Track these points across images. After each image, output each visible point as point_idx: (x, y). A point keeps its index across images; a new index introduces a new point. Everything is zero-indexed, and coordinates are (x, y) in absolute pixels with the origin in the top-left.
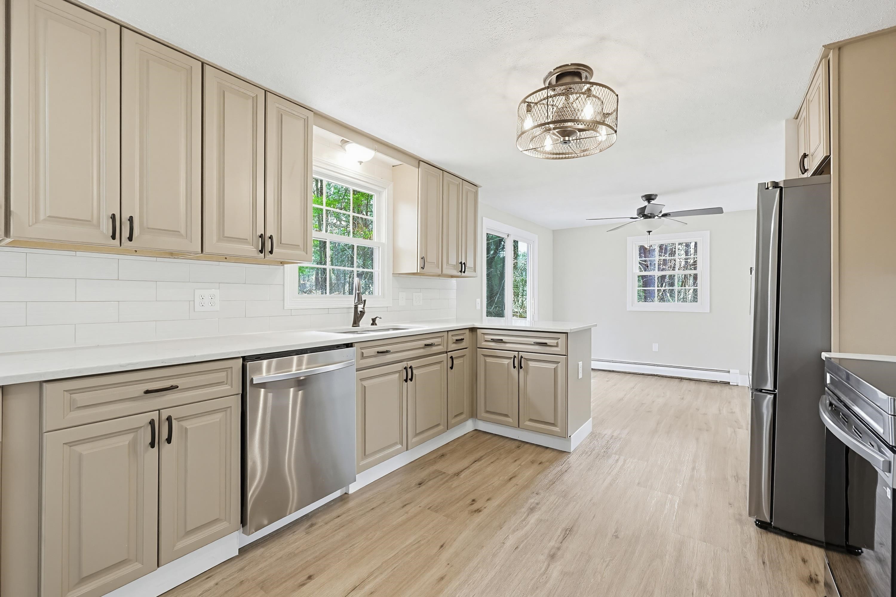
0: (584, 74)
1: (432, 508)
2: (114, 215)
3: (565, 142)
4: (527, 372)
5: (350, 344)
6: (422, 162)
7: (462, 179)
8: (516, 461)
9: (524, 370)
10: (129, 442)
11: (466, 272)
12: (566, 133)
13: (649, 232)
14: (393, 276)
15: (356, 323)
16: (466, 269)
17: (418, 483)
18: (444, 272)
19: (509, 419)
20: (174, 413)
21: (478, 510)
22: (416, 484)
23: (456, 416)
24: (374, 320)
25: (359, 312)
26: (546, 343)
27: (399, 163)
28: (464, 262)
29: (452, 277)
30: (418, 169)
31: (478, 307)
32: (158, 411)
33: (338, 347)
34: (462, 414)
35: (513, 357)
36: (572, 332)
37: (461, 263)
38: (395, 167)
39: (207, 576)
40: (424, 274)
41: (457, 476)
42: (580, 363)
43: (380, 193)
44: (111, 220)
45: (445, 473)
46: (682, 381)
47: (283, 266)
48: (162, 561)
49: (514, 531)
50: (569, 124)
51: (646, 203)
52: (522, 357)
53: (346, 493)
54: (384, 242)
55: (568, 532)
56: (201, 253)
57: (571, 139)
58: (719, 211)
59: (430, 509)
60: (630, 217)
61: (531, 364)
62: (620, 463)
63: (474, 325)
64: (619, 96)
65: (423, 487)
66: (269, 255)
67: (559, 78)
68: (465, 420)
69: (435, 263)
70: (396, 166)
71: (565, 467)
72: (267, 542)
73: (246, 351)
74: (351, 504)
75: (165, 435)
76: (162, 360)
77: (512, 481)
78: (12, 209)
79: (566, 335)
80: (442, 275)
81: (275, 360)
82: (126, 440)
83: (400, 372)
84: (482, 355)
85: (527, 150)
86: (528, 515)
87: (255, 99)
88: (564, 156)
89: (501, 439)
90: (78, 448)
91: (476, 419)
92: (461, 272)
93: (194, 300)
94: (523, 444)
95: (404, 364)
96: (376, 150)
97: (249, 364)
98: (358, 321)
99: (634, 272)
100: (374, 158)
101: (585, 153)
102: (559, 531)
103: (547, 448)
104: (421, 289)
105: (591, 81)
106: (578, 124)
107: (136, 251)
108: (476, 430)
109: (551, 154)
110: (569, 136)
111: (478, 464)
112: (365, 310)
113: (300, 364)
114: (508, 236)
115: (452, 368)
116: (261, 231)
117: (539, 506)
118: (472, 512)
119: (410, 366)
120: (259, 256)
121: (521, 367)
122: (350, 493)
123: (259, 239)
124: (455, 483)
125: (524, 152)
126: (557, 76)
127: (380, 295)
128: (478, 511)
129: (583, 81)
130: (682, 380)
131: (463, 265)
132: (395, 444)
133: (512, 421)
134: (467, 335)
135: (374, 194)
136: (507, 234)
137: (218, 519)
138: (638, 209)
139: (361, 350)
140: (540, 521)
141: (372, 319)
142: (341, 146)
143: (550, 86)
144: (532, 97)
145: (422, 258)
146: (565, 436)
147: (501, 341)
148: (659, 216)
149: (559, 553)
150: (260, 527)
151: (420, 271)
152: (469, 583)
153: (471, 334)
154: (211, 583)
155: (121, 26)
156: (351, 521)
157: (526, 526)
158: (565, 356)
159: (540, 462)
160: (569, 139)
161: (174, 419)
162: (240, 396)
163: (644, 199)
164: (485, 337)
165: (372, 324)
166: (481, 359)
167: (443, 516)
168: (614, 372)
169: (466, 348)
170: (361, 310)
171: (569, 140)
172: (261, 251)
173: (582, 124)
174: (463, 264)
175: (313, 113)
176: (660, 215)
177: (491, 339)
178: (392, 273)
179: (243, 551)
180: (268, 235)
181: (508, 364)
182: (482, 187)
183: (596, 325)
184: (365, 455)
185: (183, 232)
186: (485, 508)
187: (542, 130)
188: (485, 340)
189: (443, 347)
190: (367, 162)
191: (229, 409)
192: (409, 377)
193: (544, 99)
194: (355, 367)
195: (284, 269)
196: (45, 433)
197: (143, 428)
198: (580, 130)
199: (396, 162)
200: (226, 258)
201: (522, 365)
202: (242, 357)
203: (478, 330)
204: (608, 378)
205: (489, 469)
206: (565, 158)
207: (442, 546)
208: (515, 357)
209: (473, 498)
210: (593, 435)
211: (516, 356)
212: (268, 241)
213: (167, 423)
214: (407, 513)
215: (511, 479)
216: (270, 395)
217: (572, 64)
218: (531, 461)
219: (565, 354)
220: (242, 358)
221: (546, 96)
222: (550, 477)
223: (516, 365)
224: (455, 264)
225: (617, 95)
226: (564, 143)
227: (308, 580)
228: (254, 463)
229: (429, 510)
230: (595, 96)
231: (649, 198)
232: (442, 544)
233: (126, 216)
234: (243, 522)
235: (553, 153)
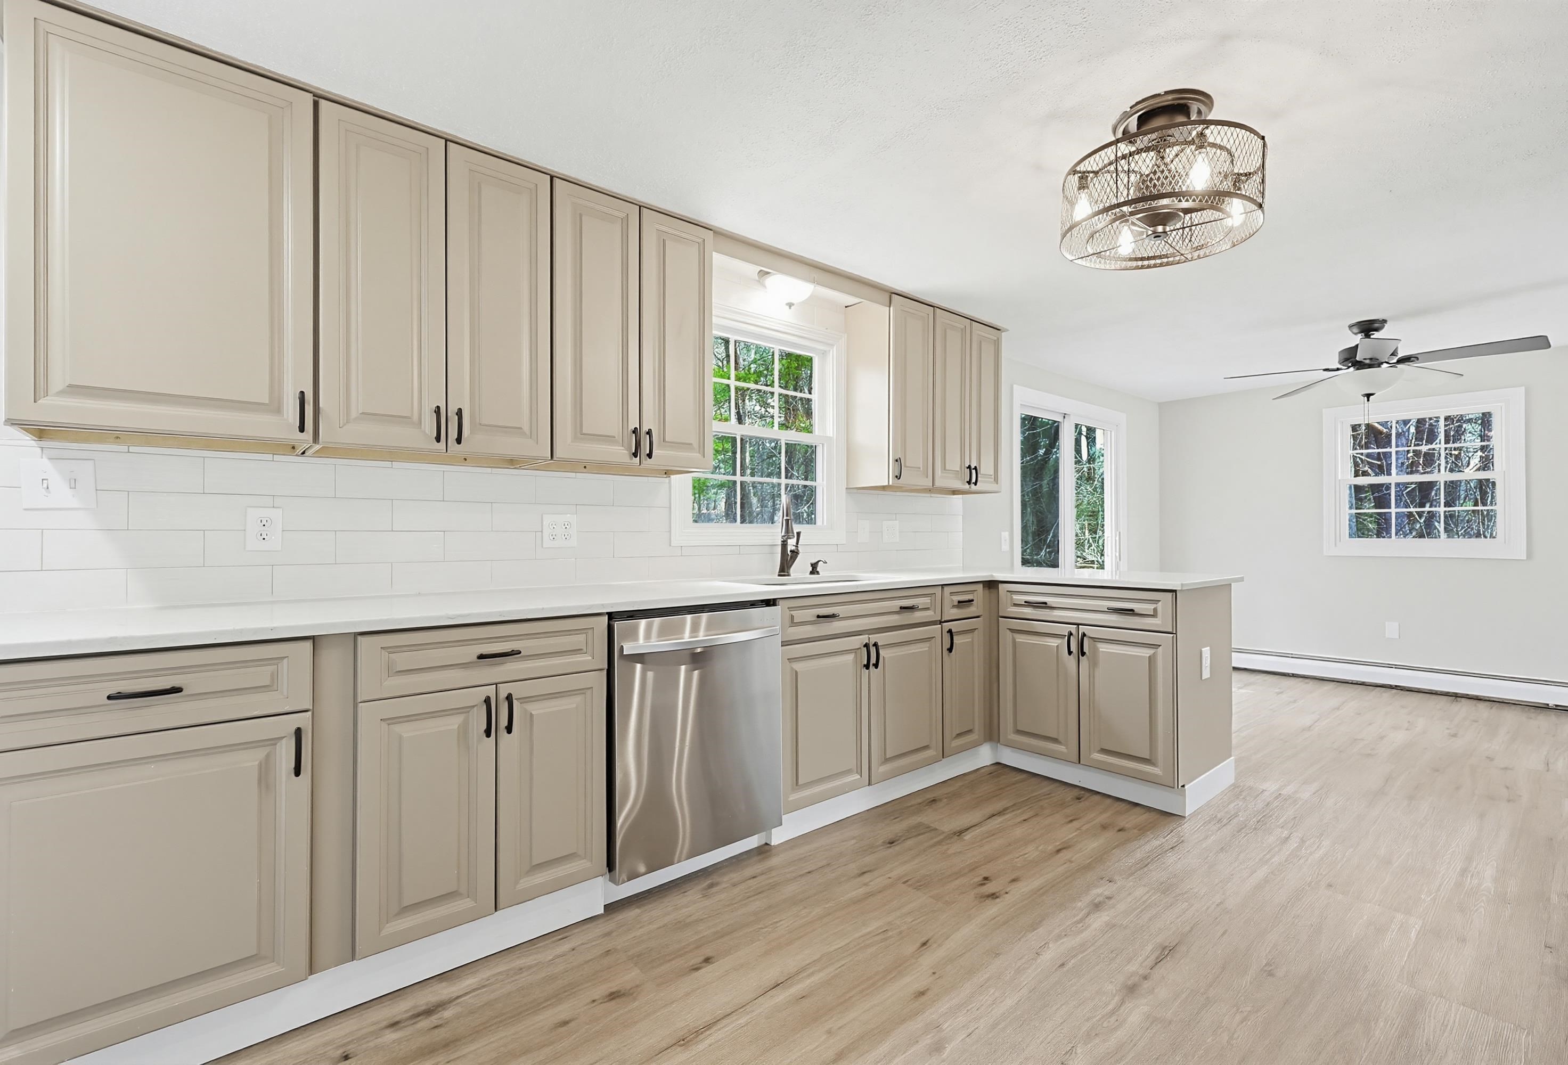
0: (1194, 107)
1: (909, 883)
2: (438, 407)
3: (1157, 236)
4: (1094, 664)
5: (772, 601)
6: (895, 295)
7: (971, 320)
8: (1071, 821)
9: (1088, 658)
10: (459, 725)
11: (978, 483)
12: (1158, 219)
13: (1368, 396)
14: (847, 493)
15: (784, 569)
16: (979, 479)
17: (888, 841)
18: (937, 484)
19: (1060, 746)
20: (517, 690)
21: (993, 894)
22: (883, 842)
23: (959, 735)
24: (814, 566)
25: (789, 552)
26: (1132, 610)
27: (856, 300)
28: (975, 465)
29: (955, 492)
30: (888, 308)
31: (1006, 547)
32: (495, 685)
33: (753, 604)
34: (969, 731)
35: (1067, 634)
36: (1184, 590)
37: (969, 467)
38: (850, 308)
39: (560, 937)
40: (901, 487)
41: (958, 836)
42: (1206, 651)
43: (824, 354)
44: (435, 414)
45: (937, 829)
46: (1457, 701)
47: (668, 478)
48: (500, 905)
49: (1059, 937)
50: (1165, 202)
51: (1357, 339)
52: (1084, 635)
53: (766, 844)
54: (831, 435)
55: (1166, 952)
56: (550, 458)
57: (1168, 229)
58: (1542, 342)
59: (906, 884)
60: (1324, 368)
61: (1103, 648)
62: (1293, 844)
63: (992, 576)
64: (1266, 139)
65: (897, 848)
66: (646, 460)
67: (1142, 120)
68: (976, 744)
69: (921, 469)
70: (851, 306)
71: (1171, 839)
72: (646, 901)
73: (612, 605)
74: (775, 861)
75: (504, 722)
76: (500, 612)
77: (1061, 854)
78: (321, 405)
79: (1173, 595)
80: (933, 490)
81: (657, 621)
82: (454, 722)
83: (856, 652)
84: (1008, 630)
85: (1082, 258)
86: (1088, 914)
87: (626, 221)
88: (1158, 261)
89: (1046, 783)
90: (397, 728)
91: (998, 745)
92: (969, 483)
93: (542, 529)
94: (1087, 794)
95: (864, 639)
96: (814, 283)
97: (617, 625)
98: (787, 566)
99: (1340, 478)
100: (812, 297)
101: (1202, 253)
102: (1149, 948)
103: (1137, 805)
104: (897, 515)
105: (1209, 118)
106: (1180, 201)
107: (465, 459)
108: (998, 763)
109: (1131, 259)
110: (1164, 225)
111: (999, 819)
112: (799, 549)
113: (695, 628)
114: (1064, 417)
115: (950, 650)
116: (634, 424)
117: (1112, 902)
118: (981, 897)
119: (873, 643)
120: (631, 462)
121: (1083, 654)
122: (773, 844)
123: (632, 436)
124: (955, 847)
125: (1079, 262)
126: (1139, 117)
127: (825, 524)
128: (994, 896)
129: (1192, 119)
130: (1459, 699)
131: (974, 472)
132: (848, 772)
133: (1065, 751)
134: (979, 594)
135: (814, 355)
136: (1062, 413)
137: (575, 853)
138: (1340, 352)
139: (790, 611)
140: (1111, 926)
141: (812, 565)
142: (758, 281)
143: (1128, 137)
144: (1087, 161)
145: (897, 461)
146: (1173, 784)
147: (1044, 605)
148: (1390, 362)
149: (1146, 985)
150: (633, 876)
151: (892, 483)
152: (969, 1008)
153: (987, 591)
154: (565, 947)
155: (447, 140)
156: (773, 886)
157: (1082, 932)
158: (1172, 635)
159: (1121, 828)
160: (1164, 229)
161: (516, 699)
162: (605, 672)
163: (1355, 330)
164: (1014, 597)
165: (812, 573)
166: (1006, 638)
167: (930, 896)
168: (1295, 676)
169: (978, 617)
170: (793, 548)
171: (1165, 232)
172: (635, 455)
173: (1187, 200)
174: (973, 469)
175: (712, 232)
176: (1395, 361)
177: (1025, 602)
178: (846, 487)
179: (610, 908)
180: (645, 429)
181: (1057, 646)
182: (1008, 330)
183: (1242, 579)
184: (797, 784)
185: (526, 428)
186: (1007, 893)
187: (1108, 219)
188: (1014, 604)
189: (933, 613)
190: (803, 302)
191: (589, 692)
192: (873, 660)
193: (1110, 164)
194: (779, 640)
195: (670, 482)
196: (361, 704)
197: (475, 708)
198: (1187, 211)
199: (851, 300)
200: (585, 467)
201: (1086, 649)
202: (607, 613)
203: (1001, 586)
204: (1279, 688)
205: (1019, 832)
206: (1161, 265)
207: (924, 944)
208: (1071, 634)
209: (985, 875)
210: (1236, 791)
211: (1074, 632)
212: (645, 438)
213: (506, 704)
214: (866, 884)
215: (1058, 851)
216: (650, 675)
217: (1167, 93)
218: (1103, 825)
219: (1170, 630)
220: (607, 616)
221: (1113, 158)
222: (1139, 855)
223: (1074, 647)
224: (958, 469)
225: (1263, 138)
226: (1155, 237)
227: (704, 964)
228: (626, 775)
229: (903, 885)
230: (1214, 145)
231: (1368, 328)
232: (924, 939)
233: (453, 409)
234: (611, 865)
235: (1136, 258)
